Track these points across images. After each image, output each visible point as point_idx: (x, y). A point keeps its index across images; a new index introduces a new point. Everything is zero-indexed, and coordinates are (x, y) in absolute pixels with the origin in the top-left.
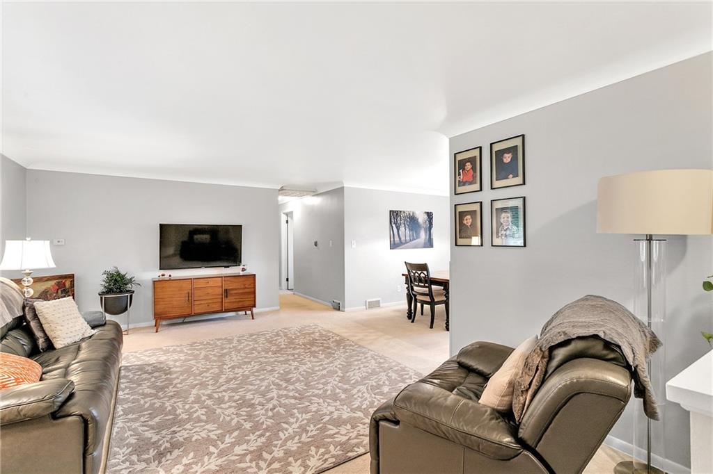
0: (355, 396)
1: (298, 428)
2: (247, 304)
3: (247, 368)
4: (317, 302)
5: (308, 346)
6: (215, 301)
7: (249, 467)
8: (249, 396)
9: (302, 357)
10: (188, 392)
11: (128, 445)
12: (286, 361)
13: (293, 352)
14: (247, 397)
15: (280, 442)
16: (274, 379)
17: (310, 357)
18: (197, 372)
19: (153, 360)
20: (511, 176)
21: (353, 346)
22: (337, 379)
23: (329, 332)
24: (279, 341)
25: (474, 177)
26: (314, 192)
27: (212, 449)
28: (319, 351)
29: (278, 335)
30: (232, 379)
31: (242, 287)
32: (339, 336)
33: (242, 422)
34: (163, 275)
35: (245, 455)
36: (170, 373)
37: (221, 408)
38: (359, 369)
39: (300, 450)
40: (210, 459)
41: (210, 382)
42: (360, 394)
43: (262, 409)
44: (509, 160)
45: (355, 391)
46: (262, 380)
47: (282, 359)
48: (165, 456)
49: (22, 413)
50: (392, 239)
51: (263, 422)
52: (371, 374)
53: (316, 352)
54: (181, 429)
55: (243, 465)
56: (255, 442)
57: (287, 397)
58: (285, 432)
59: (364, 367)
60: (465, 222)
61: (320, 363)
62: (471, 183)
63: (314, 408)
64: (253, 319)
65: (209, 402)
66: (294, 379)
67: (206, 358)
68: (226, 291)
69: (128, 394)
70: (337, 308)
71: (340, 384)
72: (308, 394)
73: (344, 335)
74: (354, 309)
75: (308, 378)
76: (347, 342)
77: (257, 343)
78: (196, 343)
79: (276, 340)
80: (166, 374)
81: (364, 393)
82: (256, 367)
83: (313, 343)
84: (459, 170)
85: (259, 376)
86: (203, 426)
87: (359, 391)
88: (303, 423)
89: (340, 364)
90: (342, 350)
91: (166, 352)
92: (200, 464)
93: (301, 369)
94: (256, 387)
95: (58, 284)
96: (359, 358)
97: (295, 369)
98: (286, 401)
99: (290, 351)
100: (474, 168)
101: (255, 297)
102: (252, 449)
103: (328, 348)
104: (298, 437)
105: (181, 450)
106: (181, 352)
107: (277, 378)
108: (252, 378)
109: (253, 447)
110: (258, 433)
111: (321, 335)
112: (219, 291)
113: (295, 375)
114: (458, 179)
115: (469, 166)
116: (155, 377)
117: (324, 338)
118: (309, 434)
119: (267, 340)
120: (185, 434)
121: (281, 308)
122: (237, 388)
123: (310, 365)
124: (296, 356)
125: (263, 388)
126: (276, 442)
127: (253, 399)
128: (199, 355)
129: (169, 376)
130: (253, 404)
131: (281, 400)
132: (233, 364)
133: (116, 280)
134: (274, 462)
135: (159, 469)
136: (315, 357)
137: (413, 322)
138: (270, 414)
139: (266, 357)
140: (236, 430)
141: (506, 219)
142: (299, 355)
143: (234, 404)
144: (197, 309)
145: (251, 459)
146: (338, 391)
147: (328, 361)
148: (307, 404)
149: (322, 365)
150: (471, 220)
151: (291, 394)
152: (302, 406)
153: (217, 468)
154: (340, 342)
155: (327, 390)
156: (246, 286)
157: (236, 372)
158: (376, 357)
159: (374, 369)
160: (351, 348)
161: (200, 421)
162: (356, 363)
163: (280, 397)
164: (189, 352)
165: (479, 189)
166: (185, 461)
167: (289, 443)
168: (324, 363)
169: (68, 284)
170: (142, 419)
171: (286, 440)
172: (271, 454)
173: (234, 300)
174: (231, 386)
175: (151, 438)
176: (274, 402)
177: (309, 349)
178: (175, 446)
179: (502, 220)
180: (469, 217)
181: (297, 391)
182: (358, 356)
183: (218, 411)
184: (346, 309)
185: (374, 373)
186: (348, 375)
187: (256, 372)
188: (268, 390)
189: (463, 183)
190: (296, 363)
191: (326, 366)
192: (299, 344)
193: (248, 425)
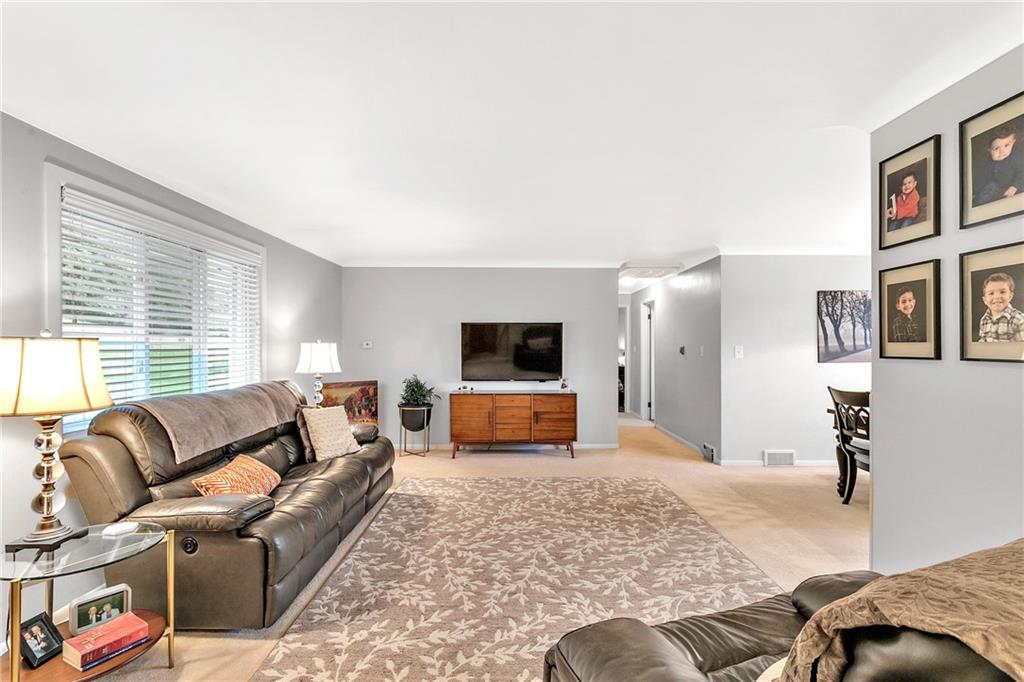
0: (644, 611)
1: (526, 633)
2: (564, 435)
3: (519, 526)
4: (682, 443)
5: (623, 511)
6: (521, 426)
7: (433, 666)
8: (496, 566)
9: (603, 526)
10: (435, 540)
11: (341, 588)
12: (575, 528)
13: (596, 515)
14: (493, 567)
15: (489, 645)
16: (541, 549)
17: (614, 529)
18: (460, 517)
19: (426, 492)
20: (1012, 190)
21: (697, 525)
22: (634, 574)
23: (672, 494)
24: (586, 495)
25: (921, 207)
26: (677, 268)
27: (410, 625)
28: (636, 522)
29: (590, 486)
30: (491, 536)
31: (558, 410)
32: (683, 503)
33: (465, 598)
34: (464, 388)
35: (438, 646)
36: (432, 513)
37: (455, 573)
38: (683, 565)
39: (508, 668)
40: (398, 635)
41: (465, 535)
42: (655, 610)
43: (499, 589)
44: (1007, 152)
45: (649, 602)
46: (526, 547)
47: (573, 522)
48: (361, 614)
49: (210, 523)
50: (822, 344)
51: (488, 609)
52: (698, 581)
53: (629, 522)
54: (397, 585)
55: (427, 660)
56: (463, 632)
57: (543, 581)
58: (505, 633)
59: (693, 565)
60: (901, 307)
61: (623, 542)
62: (914, 220)
63: (568, 610)
64: (573, 457)
65: (447, 561)
66: (570, 557)
67: (482, 502)
68: (536, 414)
69: (379, 527)
70: (710, 458)
71: (634, 584)
72: (575, 585)
73: (694, 504)
74: (739, 462)
75: (590, 561)
76: (691, 518)
77: (556, 493)
78: (484, 479)
79: (583, 493)
80: (428, 513)
81: (664, 609)
82: (532, 527)
83: (631, 509)
84: (890, 195)
85: (526, 540)
86: (420, 590)
87: (656, 604)
88: (538, 627)
89: (655, 551)
90: (672, 528)
91: (447, 484)
92: (384, 638)
93: (589, 545)
94: (513, 555)
95: (362, 391)
96: (694, 548)
97: (581, 541)
98: (538, 588)
99: (593, 514)
100: (921, 188)
101: (575, 427)
102: (450, 641)
103: (653, 520)
104: (516, 647)
105: (381, 612)
106: (462, 487)
107: (547, 550)
108: (517, 541)
109: (453, 638)
110: (472, 622)
111: (655, 497)
112: (526, 413)
113: (575, 551)
114: (887, 215)
115: (910, 183)
116: (416, 514)
117: (656, 503)
118: (535, 648)
119: (572, 489)
120: (396, 593)
121: (620, 447)
122: (489, 551)
123: (607, 542)
124: (596, 522)
125: (521, 559)
126: (482, 643)
127: (497, 571)
128: (476, 495)
129: (429, 515)
130: (493, 579)
131: (532, 583)
132: (507, 516)
133: (413, 390)
134: (464, 672)
135: (346, 627)
136: (623, 530)
137: (846, 502)
138: (505, 599)
139: (552, 516)
140: (451, 608)
141: (997, 295)
142: (601, 521)
143: (471, 572)
144: (500, 436)
145: (440, 656)
146: (623, 593)
147: (639, 541)
148: (565, 601)
149: (626, 545)
150: (913, 303)
151: (550, 578)
152: (557, 601)
153: (398, 651)
154: (680, 514)
155: (607, 588)
156: (564, 410)
157: (503, 528)
158: (725, 553)
159: (709, 573)
160: (692, 527)
161: (422, 582)
162: (683, 555)
163: (533, 578)
164: (469, 489)
165: (932, 233)
166: (374, 628)
167: (499, 651)
168: (630, 543)
169: (371, 392)
170: (372, 561)
171: (499, 646)
172: (467, 658)
173: (546, 428)
174: (483, 546)
175: (364, 587)
176: (521, 584)
177: (622, 515)
178: (380, 604)
179: (987, 299)
180: (909, 295)
181: (562, 576)
182: (695, 544)
183: (449, 575)
184: (722, 462)
185: (706, 580)
186: (656, 571)
187: (525, 534)
188: (525, 564)
189: (898, 223)
190: (588, 534)
191: (631, 548)
192: (611, 506)
193: (468, 606)
